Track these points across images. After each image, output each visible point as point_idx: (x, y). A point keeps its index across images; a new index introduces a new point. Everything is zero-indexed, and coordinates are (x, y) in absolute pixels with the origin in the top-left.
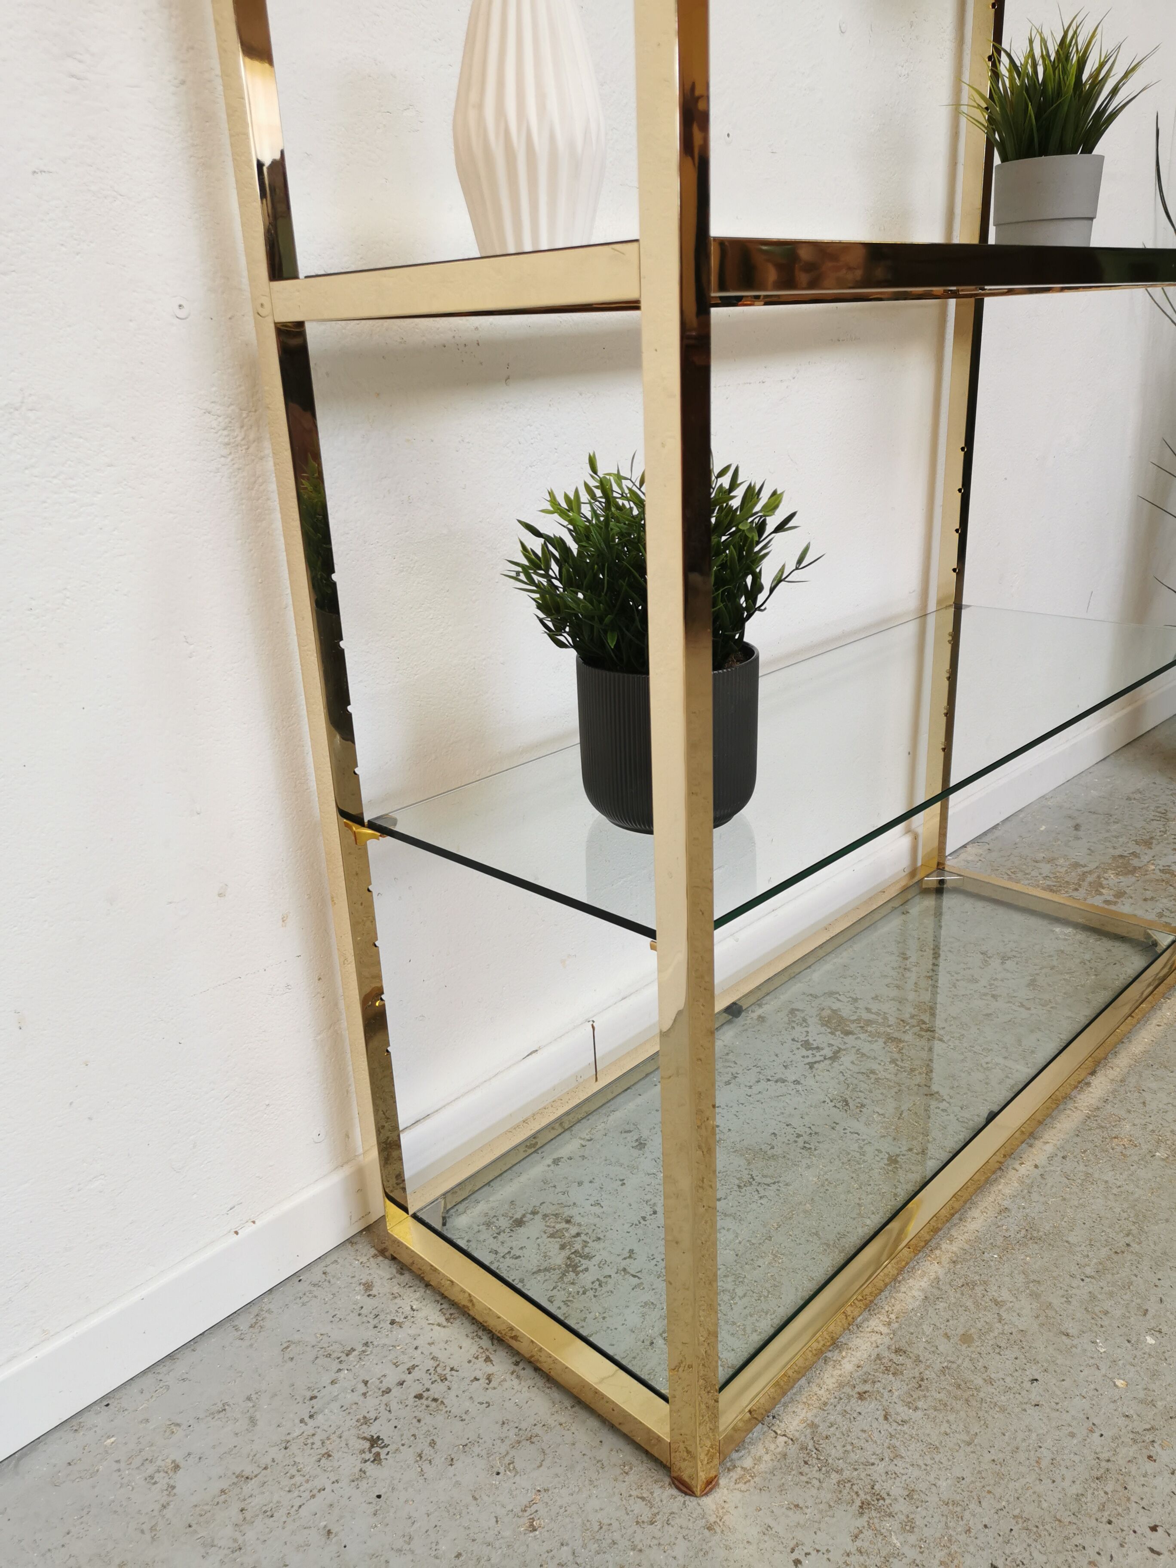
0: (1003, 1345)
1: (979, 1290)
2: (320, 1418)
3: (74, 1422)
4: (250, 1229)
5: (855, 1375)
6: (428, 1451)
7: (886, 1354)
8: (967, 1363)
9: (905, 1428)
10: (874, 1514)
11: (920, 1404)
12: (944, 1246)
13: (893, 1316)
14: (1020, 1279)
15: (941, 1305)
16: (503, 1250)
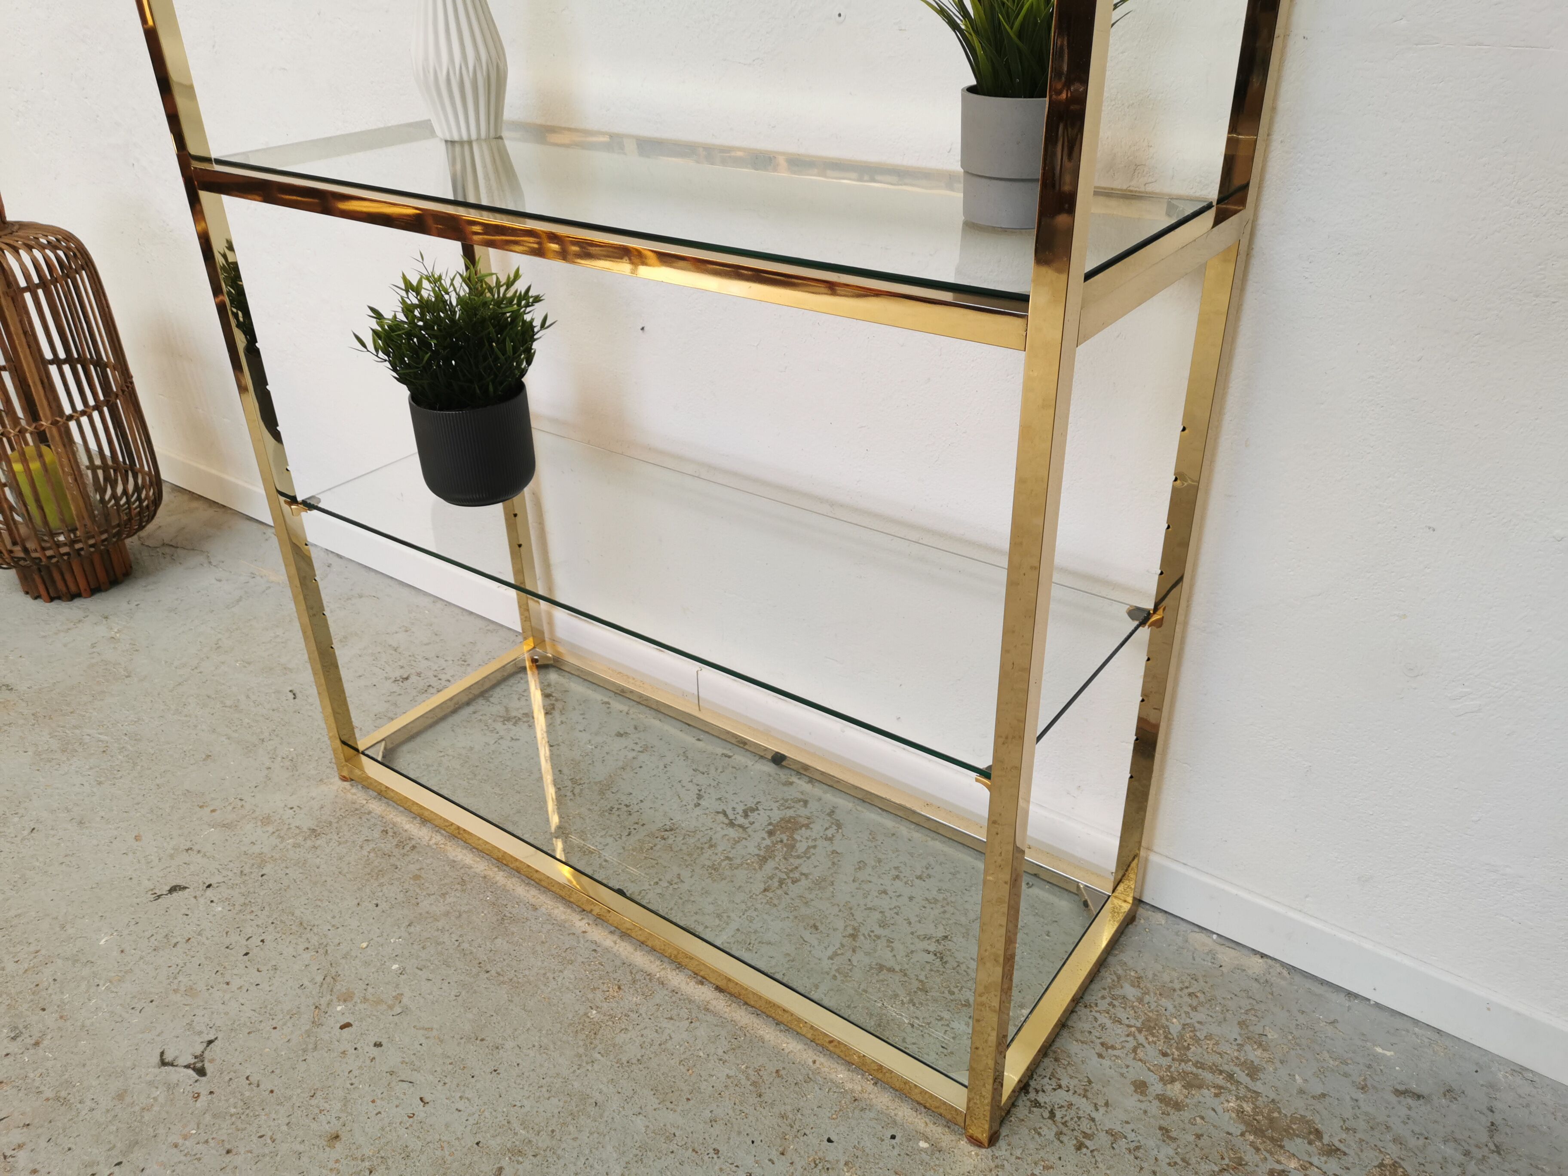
0: (408, 894)
1: (459, 887)
2: (424, 661)
5: (401, 830)
7: (413, 842)
8: (396, 876)
10: (308, 833)
11: (372, 855)
12: (501, 873)
13: (442, 846)
14: (466, 908)
15: (447, 868)
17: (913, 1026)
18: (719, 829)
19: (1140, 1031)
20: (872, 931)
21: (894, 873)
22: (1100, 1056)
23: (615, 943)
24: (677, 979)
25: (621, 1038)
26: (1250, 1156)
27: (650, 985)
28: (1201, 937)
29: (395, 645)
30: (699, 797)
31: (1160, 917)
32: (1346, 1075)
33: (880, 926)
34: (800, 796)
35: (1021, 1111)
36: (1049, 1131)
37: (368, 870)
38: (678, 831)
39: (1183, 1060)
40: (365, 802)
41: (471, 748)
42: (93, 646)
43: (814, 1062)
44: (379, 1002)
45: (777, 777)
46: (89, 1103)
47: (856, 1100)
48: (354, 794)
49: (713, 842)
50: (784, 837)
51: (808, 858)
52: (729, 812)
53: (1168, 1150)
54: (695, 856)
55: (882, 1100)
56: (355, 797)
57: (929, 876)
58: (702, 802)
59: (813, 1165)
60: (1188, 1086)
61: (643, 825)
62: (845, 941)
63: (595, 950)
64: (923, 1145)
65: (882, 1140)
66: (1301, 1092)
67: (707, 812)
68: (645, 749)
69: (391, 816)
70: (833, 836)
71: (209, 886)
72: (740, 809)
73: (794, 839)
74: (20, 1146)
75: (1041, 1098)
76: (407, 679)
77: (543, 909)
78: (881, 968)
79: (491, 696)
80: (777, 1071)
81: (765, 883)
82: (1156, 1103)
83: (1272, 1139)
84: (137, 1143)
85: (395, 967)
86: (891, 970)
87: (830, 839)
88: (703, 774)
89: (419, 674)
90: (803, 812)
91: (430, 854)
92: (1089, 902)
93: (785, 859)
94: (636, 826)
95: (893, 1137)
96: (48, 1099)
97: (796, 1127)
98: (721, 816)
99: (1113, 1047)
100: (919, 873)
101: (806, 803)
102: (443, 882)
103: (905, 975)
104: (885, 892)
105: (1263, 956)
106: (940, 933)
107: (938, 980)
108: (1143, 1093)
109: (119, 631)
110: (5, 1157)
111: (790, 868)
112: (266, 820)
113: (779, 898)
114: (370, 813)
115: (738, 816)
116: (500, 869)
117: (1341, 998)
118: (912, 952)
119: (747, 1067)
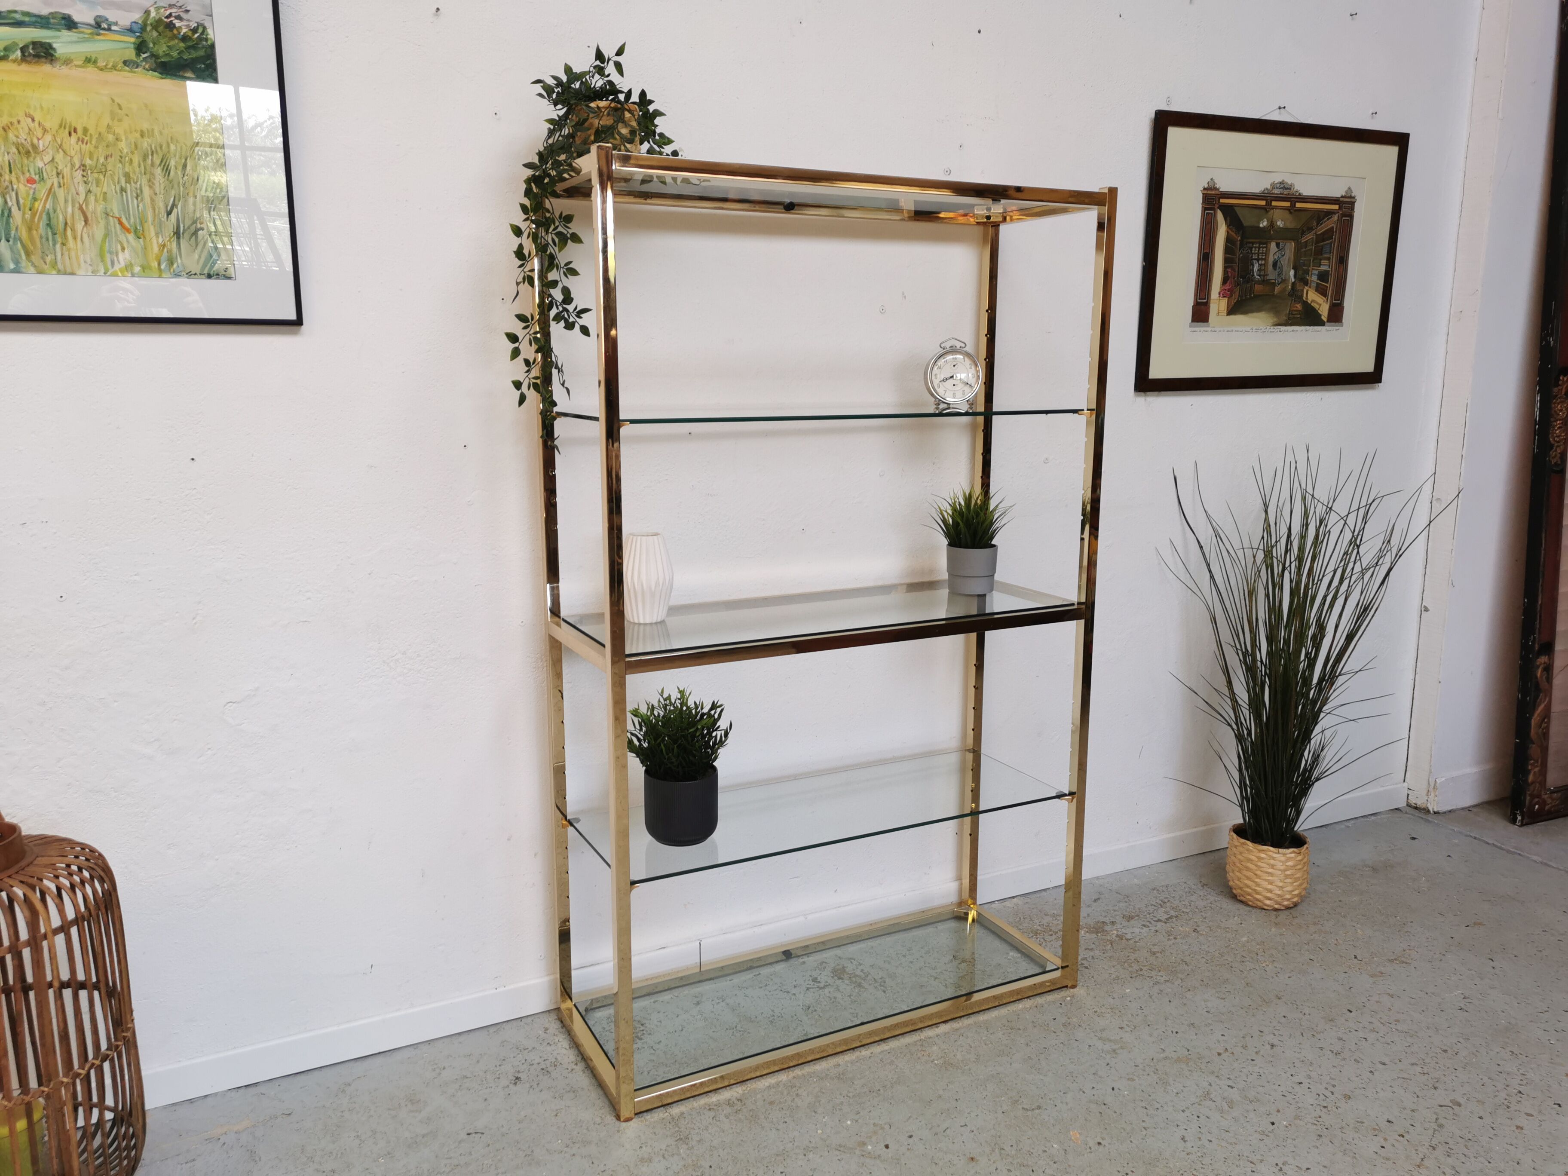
2: (502, 1067)
3: (415, 1046)
4: (502, 989)
6: (535, 1086)
9: (718, 1123)
16: (607, 1029)
25: (959, 1058)
27: (929, 1043)
38: (811, 1005)
44: (874, 1132)
49: (831, 996)
50: (847, 976)
52: (810, 987)
58: (793, 993)
61: (796, 1015)
67: (803, 993)
68: (721, 999)
69: (695, 1104)
70: (858, 963)
72: (811, 983)
73: (850, 973)
85: (849, 1123)
87: (861, 964)
88: (766, 986)
90: (832, 965)
93: (864, 980)
98: (811, 990)
101: (824, 962)
102: (785, 1094)
115: (816, 984)
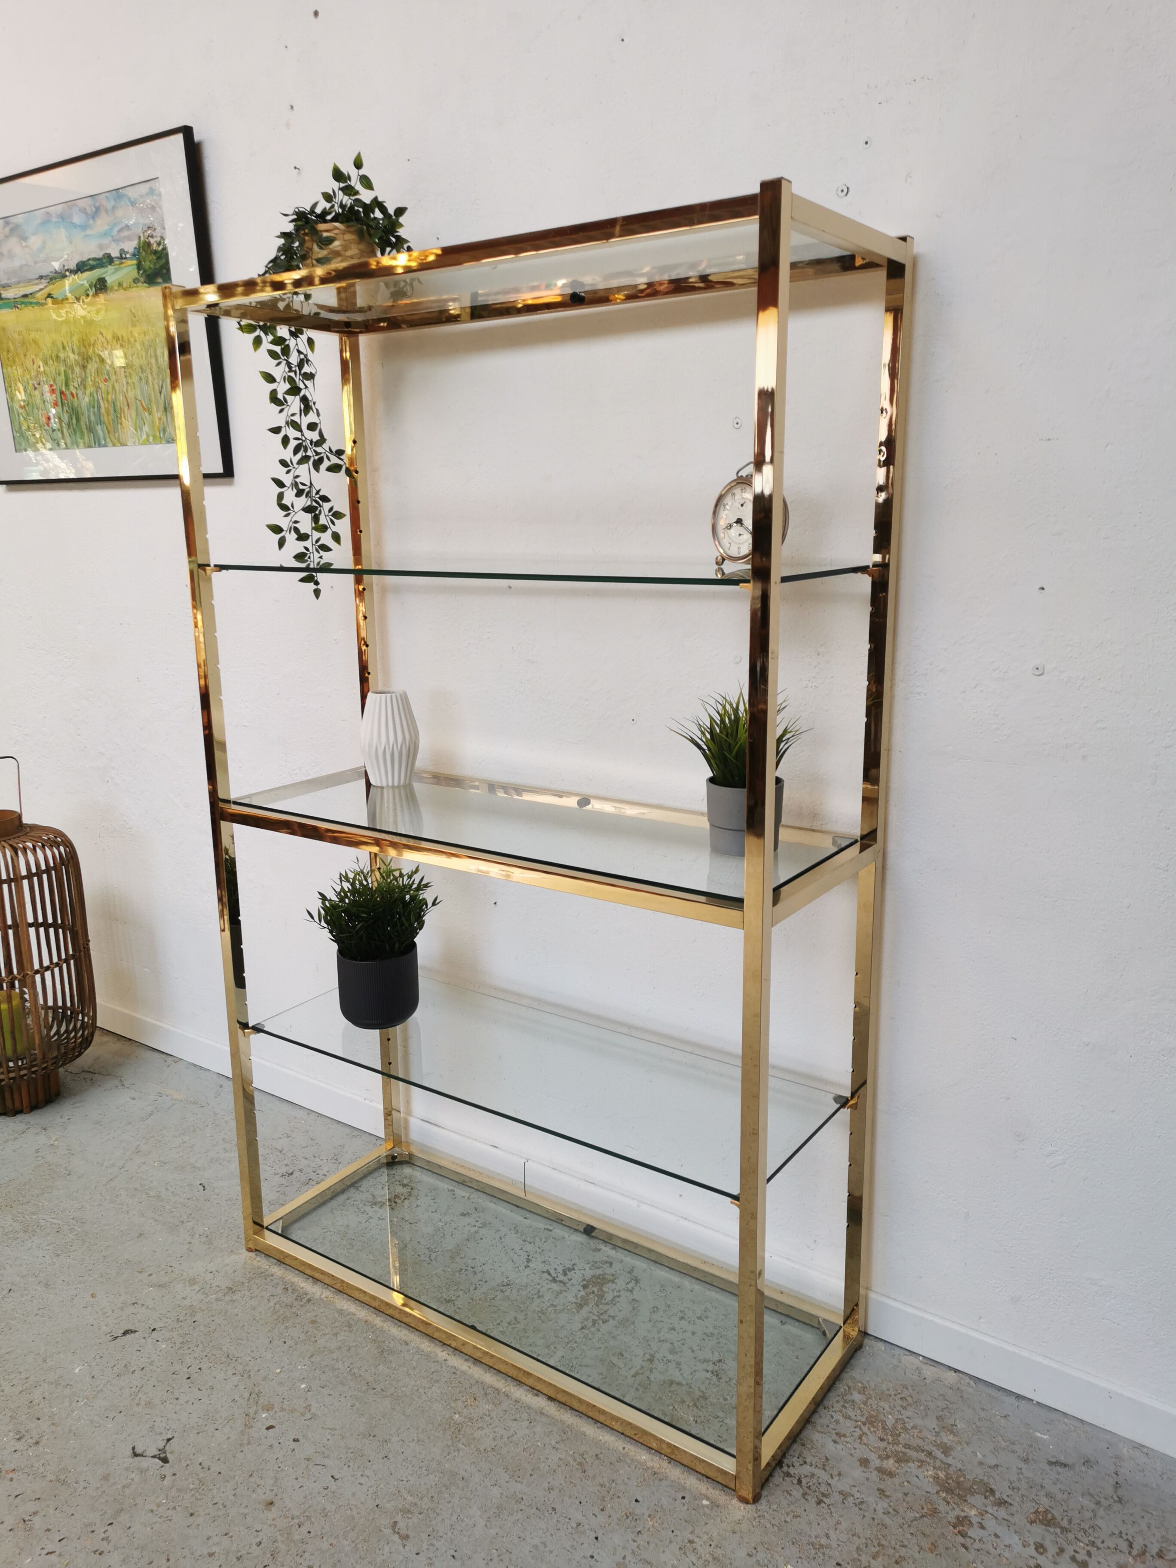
0: (308, 1334)
1: (347, 1329)
7: (309, 1296)
8: (298, 1321)
10: (227, 1291)
11: (277, 1306)
12: (379, 1318)
14: (353, 1344)
17: (696, 1422)
18: (544, 1284)
19: (864, 1424)
20: (665, 1357)
21: (680, 1314)
22: (835, 1442)
23: (470, 1367)
24: (518, 1393)
25: (478, 1434)
26: (942, 1507)
27: (498, 1397)
28: (911, 1359)
29: (280, 1148)
30: (528, 1261)
31: (881, 1345)
32: (1013, 1452)
33: (670, 1353)
34: (605, 1259)
35: (777, 1478)
36: (797, 1493)
37: (275, 1317)
38: (513, 1286)
39: (895, 1443)
40: (268, 1267)
41: (348, 1226)
42: (37, 1151)
43: (624, 1448)
44: (293, 1411)
45: (588, 1245)
46: (82, 1484)
47: (655, 1474)
48: (259, 1261)
49: (541, 1294)
50: (595, 1289)
51: (614, 1305)
52: (552, 1272)
53: (883, 1505)
54: (528, 1303)
55: (675, 1473)
56: (260, 1264)
57: (707, 1317)
58: (530, 1264)
59: (625, 1517)
60: (899, 1461)
61: (486, 1282)
62: (644, 1364)
63: (454, 1373)
64: (705, 1502)
65: (676, 1500)
66: (981, 1463)
67: (535, 1271)
68: (484, 1225)
69: (290, 1277)
70: (633, 1288)
71: (154, 1330)
72: (560, 1269)
73: (602, 1290)
74: (35, 1513)
75: (792, 1471)
76: (292, 1174)
77: (413, 1344)
78: (672, 1382)
79: (360, 1186)
80: (597, 1455)
81: (582, 1323)
82: (875, 1473)
83: (959, 1495)
84: (122, 1510)
85: (303, 1386)
86: (679, 1384)
87: (631, 1291)
88: (531, 1243)
89: (301, 1171)
90: (610, 1271)
91: (322, 1305)
92: (827, 1332)
93: (597, 1305)
94: (480, 1282)
95: (683, 1498)
96: (51, 1481)
97: (612, 1492)
98: (546, 1275)
99: (845, 1436)
100: (699, 1315)
101: (611, 1264)
102: (334, 1326)
103: (690, 1387)
104: (674, 1329)
105: (956, 1371)
106: (716, 1357)
107: (715, 1390)
108: (866, 1466)
109: (56, 1140)
110: (24, 1521)
111: (601, 1312)
112: (192, 1281)
113: (593, 1334)
114: (272, 1275)
115: (559, 1275)
116: (377, 1316)
117: (1012, 1400)
118: (695, 1371)
119: (574, 1453)
